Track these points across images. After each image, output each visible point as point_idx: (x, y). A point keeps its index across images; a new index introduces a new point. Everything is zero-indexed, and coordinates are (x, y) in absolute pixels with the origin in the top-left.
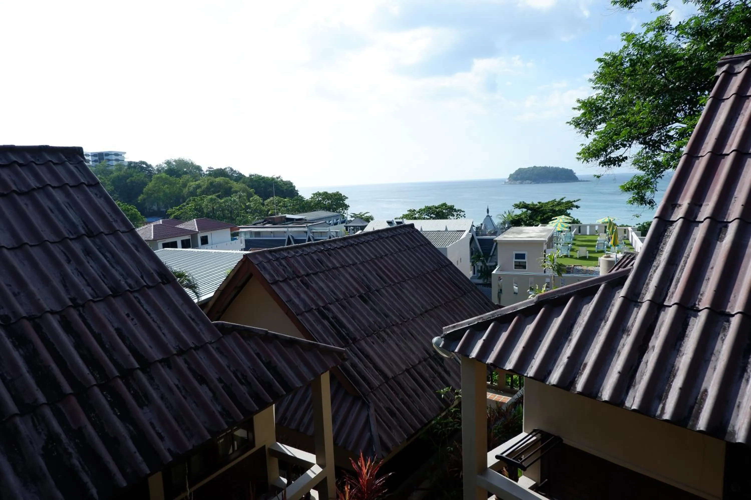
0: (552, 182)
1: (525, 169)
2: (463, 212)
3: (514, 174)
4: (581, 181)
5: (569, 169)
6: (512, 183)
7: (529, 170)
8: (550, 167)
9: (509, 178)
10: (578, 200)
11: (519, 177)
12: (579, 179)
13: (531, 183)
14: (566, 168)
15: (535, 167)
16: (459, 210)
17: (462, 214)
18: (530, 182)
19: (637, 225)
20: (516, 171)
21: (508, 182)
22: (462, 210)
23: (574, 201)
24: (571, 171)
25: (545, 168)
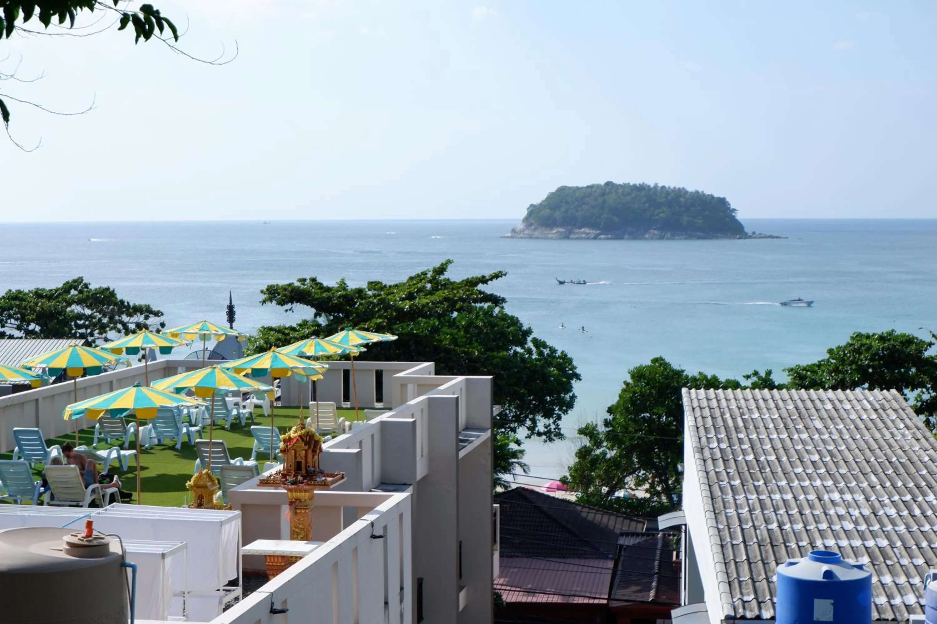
0: (661, 238)
1: (577, 189)
2: (157, 314)
3: (542, 206)
4: (753, 236)
5: (716, 195)
6: (536, 234)
7: (590, 194)
8: (656, 186)
9: (526, 219)
10: (496, 276)
11: (558, 214)
12: (746, 230)
13: (596, 238)
14: (707, 192)
15: (608, 184)
16: (138, 310)
17: (153, 321)
18: (593, 232)
19: (748, 377)
20: (551, 196)
21: (522, 231)
22: (155, 309)
23: (483, 280)
24: (722, 202)
25: (641, 188)
